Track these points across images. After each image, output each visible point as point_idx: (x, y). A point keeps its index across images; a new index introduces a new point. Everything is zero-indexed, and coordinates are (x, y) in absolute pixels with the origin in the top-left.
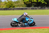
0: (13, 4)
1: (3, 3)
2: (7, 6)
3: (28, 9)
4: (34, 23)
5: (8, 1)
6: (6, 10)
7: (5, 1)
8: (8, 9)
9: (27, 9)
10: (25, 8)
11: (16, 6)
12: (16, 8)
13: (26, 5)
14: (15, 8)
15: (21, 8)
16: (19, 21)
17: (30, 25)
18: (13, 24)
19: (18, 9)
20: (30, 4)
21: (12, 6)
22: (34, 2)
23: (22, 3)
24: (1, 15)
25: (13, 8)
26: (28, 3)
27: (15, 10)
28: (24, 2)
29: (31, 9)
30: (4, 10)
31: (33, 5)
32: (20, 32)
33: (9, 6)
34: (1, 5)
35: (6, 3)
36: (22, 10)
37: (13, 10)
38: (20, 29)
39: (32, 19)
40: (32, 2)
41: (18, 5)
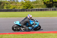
0: (31, 4)
1: (20, 3)
2: (24, 7)
3: (49, 10)
4: (39, 27)
5: (25, 1)
6: (23, 11)
7: (22, 1)
8: (25, 10)
9: (47, 10)
10: (45, 9)
11: (35, 7)
12: (35, 9)
13: (46, 5)
14: (33, 9)
15: (40, 9)
16: (22, 25)
17: (35, 29)
18: (15, 28)
19: (37, 10)
20: (51, 4)
21: (30, 7)
22: (55, 2)
23: (41, 3)
24: (18, 17)
25: (31, 9)
26: (49, 3)
27: (33, 11)
28: (44, 2)
29: (52, 10)
30: (21, 11)
31: (55, 5)
32: (39, 36)
33: (26, 7)
34: (17, 6)
35: (23, 3)
36: (41, 11)
37: (31, 11)
38: (39, 33)
39: (37, 22)
40: (53, 2)
41: (37, 6)
